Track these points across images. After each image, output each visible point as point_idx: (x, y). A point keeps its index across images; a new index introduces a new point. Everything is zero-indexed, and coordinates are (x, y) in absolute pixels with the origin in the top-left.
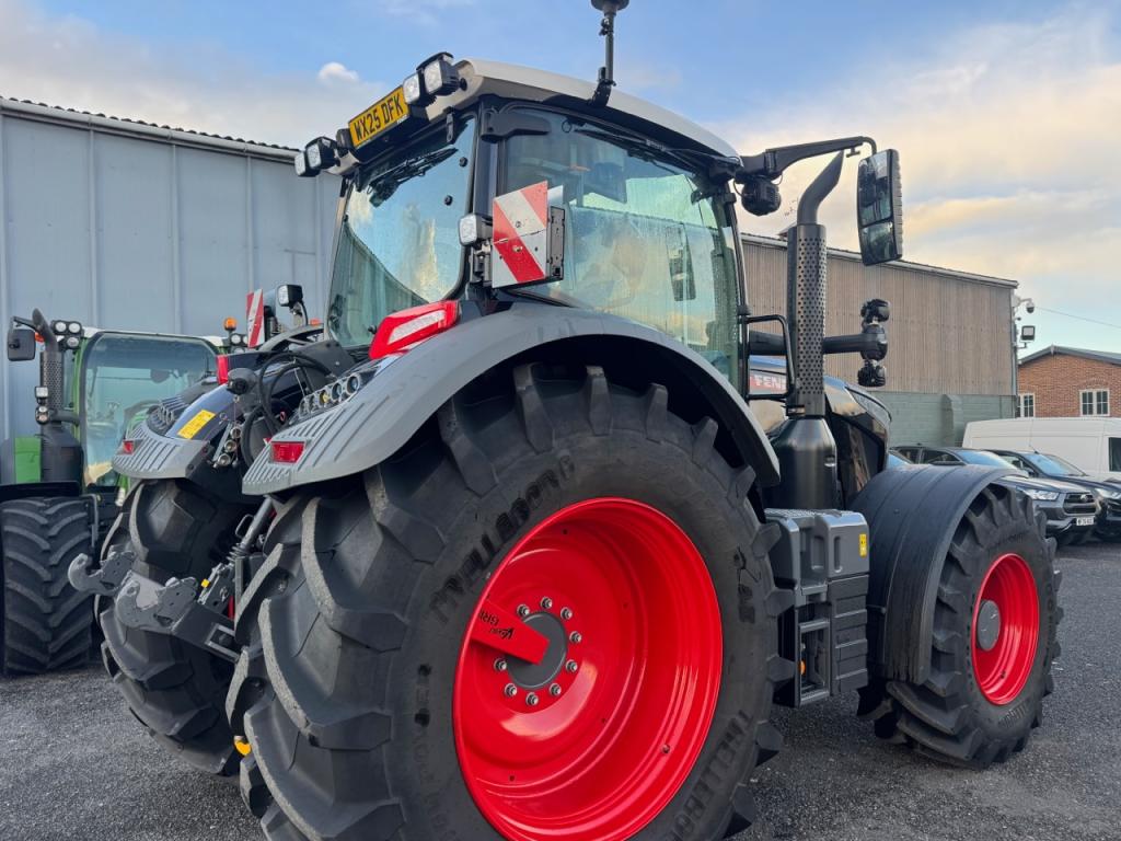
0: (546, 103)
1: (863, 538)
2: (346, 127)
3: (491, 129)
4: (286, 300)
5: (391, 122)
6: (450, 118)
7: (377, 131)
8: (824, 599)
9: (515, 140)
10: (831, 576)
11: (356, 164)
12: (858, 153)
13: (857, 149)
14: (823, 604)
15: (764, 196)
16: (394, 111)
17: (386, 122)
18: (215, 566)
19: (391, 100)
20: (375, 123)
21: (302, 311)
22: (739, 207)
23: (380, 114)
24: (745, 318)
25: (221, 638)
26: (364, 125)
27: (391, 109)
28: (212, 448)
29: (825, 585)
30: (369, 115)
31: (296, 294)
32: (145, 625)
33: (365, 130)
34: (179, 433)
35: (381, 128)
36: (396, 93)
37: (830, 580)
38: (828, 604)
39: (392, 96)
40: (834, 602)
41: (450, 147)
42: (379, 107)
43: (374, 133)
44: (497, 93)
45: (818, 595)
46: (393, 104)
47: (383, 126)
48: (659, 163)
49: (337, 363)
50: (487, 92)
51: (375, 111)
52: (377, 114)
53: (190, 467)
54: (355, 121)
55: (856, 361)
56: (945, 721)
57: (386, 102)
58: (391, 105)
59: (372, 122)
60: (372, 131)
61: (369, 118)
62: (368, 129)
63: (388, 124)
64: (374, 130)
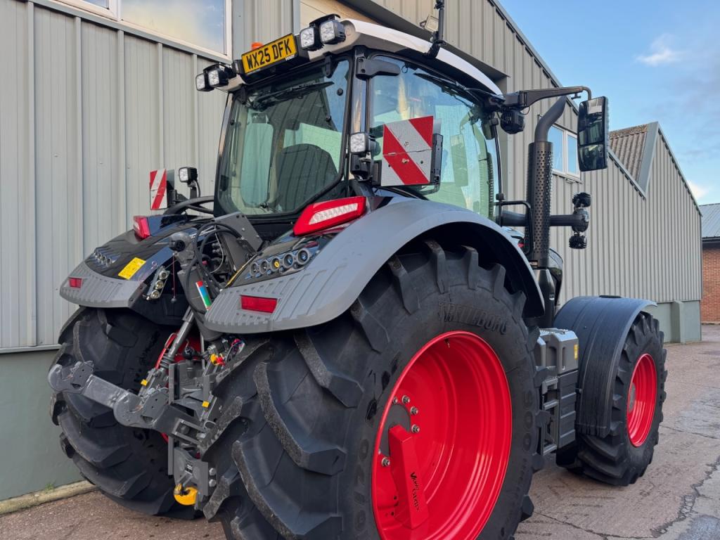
0: (397, 54)
1: (576, 347)
2: (241, 58)
3: (363, 71)
4: (186, 178)
5: (279, 58)
6: (328, 59)
7: (266, 63)
8: (556, 387)
9: (377, 78)
10: (561, 372)
11: (242, 85)
12: (580, 97)
13: (579, 94)
14: (556, 390)
15: (517, 121)
16: (283, 52)
17: (276, 58)
18: (150, 370)
19: (281, 43)
20: (265, 58)
21: (197, 186)
22: (499, 127)
23: (270, 51)
24: (502, 202)
25: (183, 428)
26: (255, 58)
27: (281, 49)
28: (146, 286)
29: (557, 379)
30: (261, 52)
31: (193, 174)
32: (135, 423)
33: (256, 62)
34: (120, 275)
35: (271, 62)
36: (286, 39)
37: (559, 375)
38: (558, 391)
39: (283, 40)
40: (561, 390)
41: (326, 80)
42: (270, 47)
43: (262, 65)
44: (367, 45)
45: (553, 385)
46: (283, 46)
47: (273, 60)
48: (457, 97)
49: (243, 229)
50: (360, 44)
51: (266, 49)
52: (267, 52)
53: (131, 300)
54: (248, 55)
55: (568, 232)
56: (612, 452)
57: (276, 43)
58: (281, 46)
59: (262, 57)
60: (262, 63)
61: (261, 54)
62: (259, 62)
63: (277, 60)
64: (264, 63)
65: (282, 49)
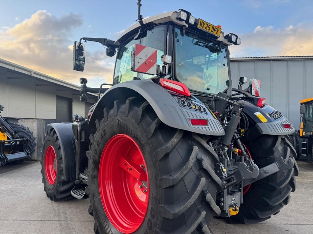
16: (215, 32)
26: (204, 24)
33: (204, 26)
36: (218, 29)
47: (210, 31)
51: (210, 26)
54: (202, 21)
58: (216, 29)
59: (207, 27)
60: (206, 28)
61: (207, 25)
62: (205, 27)
63: (212, 32)
64: (207, 29)
65: (215, 30)
